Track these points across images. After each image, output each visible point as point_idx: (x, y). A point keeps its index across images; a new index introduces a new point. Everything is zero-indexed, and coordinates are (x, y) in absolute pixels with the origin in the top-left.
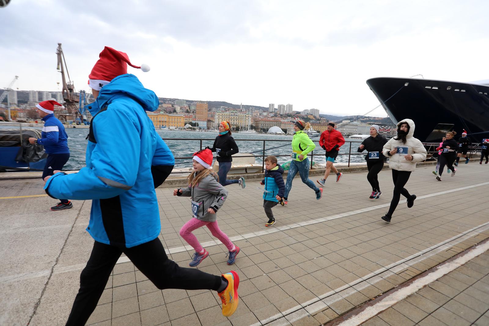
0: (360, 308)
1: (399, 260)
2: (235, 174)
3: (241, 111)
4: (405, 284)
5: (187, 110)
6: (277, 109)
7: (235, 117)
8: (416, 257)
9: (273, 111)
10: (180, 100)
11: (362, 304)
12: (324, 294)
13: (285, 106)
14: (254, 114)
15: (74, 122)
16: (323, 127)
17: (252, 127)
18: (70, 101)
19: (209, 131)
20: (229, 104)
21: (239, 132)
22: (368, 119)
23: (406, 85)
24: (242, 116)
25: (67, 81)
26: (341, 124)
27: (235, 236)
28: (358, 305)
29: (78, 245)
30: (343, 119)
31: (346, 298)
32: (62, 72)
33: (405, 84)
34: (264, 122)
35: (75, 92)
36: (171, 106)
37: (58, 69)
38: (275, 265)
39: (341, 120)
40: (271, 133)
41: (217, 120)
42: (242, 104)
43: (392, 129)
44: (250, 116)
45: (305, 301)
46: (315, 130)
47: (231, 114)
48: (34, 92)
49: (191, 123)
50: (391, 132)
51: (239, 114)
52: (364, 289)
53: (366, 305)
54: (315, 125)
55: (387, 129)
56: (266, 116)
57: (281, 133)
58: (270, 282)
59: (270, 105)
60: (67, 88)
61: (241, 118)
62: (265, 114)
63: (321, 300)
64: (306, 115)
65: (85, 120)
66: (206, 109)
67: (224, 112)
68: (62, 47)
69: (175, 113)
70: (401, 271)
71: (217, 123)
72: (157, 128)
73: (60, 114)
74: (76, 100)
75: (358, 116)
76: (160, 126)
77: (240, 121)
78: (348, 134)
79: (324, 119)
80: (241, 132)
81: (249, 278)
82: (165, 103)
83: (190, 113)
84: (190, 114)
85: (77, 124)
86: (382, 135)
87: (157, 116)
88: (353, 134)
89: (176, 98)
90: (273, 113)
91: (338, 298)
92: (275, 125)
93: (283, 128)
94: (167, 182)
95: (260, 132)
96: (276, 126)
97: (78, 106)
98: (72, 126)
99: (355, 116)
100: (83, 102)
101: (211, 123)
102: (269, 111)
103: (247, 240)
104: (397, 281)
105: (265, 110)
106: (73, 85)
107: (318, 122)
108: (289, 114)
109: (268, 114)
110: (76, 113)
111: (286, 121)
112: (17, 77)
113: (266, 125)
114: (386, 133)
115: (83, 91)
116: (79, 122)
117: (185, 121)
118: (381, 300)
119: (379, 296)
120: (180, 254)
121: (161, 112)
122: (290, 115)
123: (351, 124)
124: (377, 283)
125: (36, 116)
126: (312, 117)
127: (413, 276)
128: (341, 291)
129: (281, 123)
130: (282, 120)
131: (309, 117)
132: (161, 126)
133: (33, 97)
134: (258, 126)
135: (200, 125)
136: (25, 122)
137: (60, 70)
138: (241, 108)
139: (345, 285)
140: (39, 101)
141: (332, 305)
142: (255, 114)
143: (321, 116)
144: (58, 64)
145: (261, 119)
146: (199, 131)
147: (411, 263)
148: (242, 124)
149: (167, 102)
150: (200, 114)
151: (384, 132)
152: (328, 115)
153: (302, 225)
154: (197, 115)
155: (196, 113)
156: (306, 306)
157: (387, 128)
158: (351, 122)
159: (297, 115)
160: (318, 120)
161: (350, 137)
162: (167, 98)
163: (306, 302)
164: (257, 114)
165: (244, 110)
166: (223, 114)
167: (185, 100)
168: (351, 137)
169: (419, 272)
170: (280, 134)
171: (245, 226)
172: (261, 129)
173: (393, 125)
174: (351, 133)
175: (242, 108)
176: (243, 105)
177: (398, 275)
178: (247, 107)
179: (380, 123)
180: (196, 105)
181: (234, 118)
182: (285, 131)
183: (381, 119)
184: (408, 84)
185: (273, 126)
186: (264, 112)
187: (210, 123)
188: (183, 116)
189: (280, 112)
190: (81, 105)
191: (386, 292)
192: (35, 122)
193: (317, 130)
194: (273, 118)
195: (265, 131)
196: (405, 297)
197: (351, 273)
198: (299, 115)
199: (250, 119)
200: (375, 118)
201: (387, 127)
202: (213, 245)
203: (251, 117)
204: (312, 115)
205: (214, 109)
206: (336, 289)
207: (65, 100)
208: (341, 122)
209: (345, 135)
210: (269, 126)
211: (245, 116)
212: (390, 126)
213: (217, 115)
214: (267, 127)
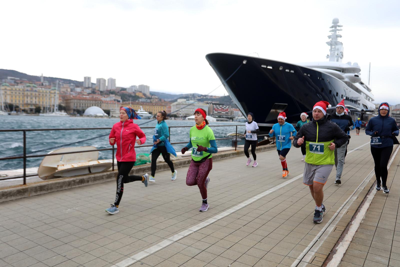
3: (42, 85)
6: (95, 84)
7: (34, 93)
9: (90, 86)
13: (106, 80)
14: (62, 90)
16: (155, 107)
17: (61, 108)
20: (22, 74)
21: (41, 114)
22: (205, 98)
23: (244, 62)
24: (45, 91)
26: (175, 103)
30: (178, 98)
34: (78, 101)
39: (175, 98)
40: (88, 116)
42: (43, 76)
43: (230, 109)
44: (57, 92)
46: (146, 111)
47: (26, 88)
50: (229, 112)
51: (39, 89)
54: (146, 105)
55: (225, 109)
56: (81, 93)
57: (102, 115)
59: (85, 78)
61: (43, 95)
62: (79, 90)
64: (134, 92)
67: (14, 85)
71: (3, 101)
77: (41, 99)
78: (184, 115)
79: (156, 98)
80: (45, 114)
86: (221, 115)
88: (190, 115)
90: (90, 89)
92: (94, 105)
93: (105, 109)
95: (74, 115)
96: (95, 105)
99: (191, 95)
102: (84, 85)
105: (78, 84)
107: (149, 101)
108: (112, 91)
109: (83, 90)
111: (108, 99)
113: (81, 105)
114: (224, 113)
123: (187, 103)
126: (140, 95)
129: (102, 102)
130: (103, 99)
131: (137, 94)
134: (69, 107)
138: (42, 81)
142: (64, 90)
143: (152, 94)
145: (74, 97)
148: (45, 103)
151: (222, 112)
152: (161, 93)
157: (225, 108)
158: (187, 100)
159: (122, 92)
160: (149, 98)
161: (187, 118)
164: (67, 90)
165: (47, 84)
166: (12, 89)
168: (189, 119)
170: (102, 117)
172: (74, 110)
173: (230, 105)
176: (44, 78)
178: (52, 80)
179: (218, 102)
181: (31, 94)
182: (108, 112)
183: (218, 98)
184: (246, 62)
185: (90, 106)
186: (78, 87)
189: (100, 88)
193: (149, 111)
194: (90, 96)
195: (81, 112)
198: (124, 92)
199: (57, 96)
200: (211, 96)
201: (225, 106)
203: (58, 94)
204: (141, 92)
208: (176, 100)
209: (182, 117)
210: (85, 107)
211: (50, 92)
212: (228, 105)
213: (3, 90)
214: (83, 107)
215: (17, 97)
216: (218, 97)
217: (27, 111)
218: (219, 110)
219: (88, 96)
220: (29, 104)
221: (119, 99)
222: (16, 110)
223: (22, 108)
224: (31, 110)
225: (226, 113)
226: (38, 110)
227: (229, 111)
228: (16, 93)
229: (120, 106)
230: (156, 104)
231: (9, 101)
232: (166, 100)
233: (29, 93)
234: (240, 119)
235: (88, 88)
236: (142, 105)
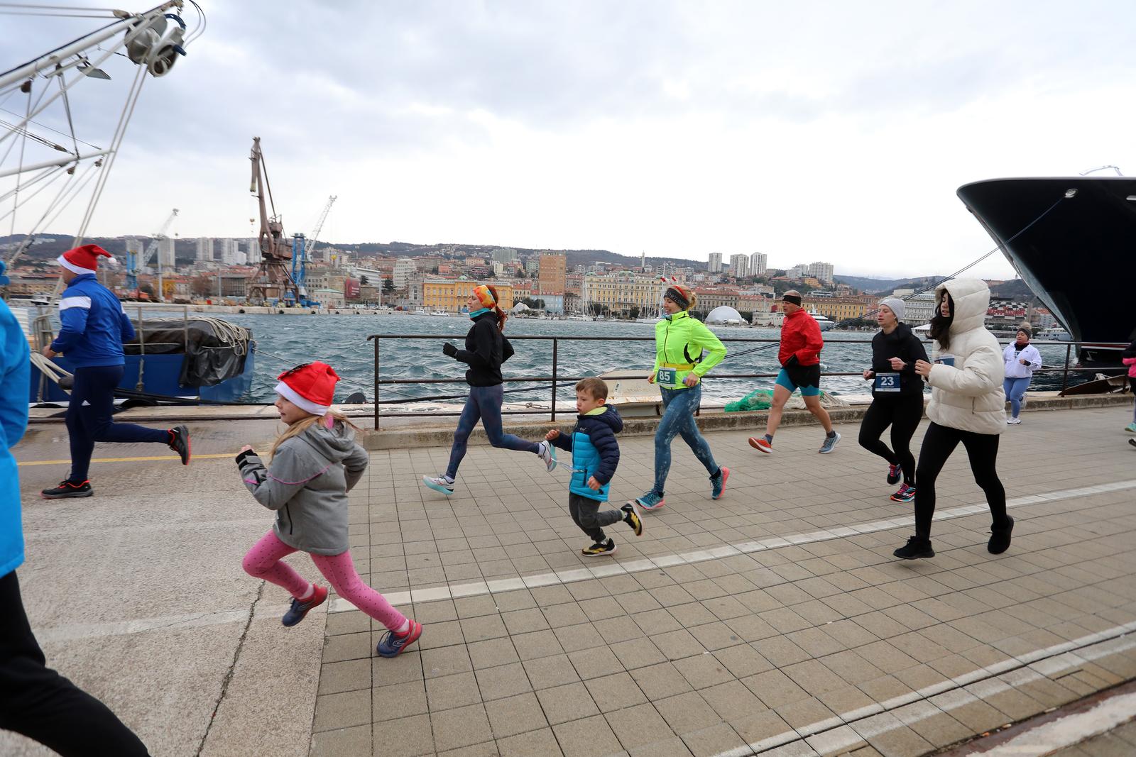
0: (951, 754)
1: (1055, 644)
2: (631, 418)
3: (643, 270)
4: (1075, 705)
5: (520, 271)
6: (728, 266)
7: (630, 286)
8: (1107, 640)
9: (720, 270)
10: (504, 248)
11: (956, 743)
12: (855, 711)
13: (748, 258)
15: (281, 301)
16: (843, 307)
18: (275, 256)
19: (568, 317)
20: (616, 255)
21: (638, 320)
23: (1069, 195)
24: (645, 282)
25: (269, 214)
27: (634, 560)
28: (946, 746)
29: (299, 562)
30: (896, 287)
31: (911, 724)
32: (261, 197)
33: (1066, 191)
35: (283, 237)
36: (482, 262)
37: (252, 190)
38: (732, 634)
39: (889, 288)
40: (713, 323)
41: (587, 293)
42: (645, 256)
43: (1029, 310)
45: (807, 722)
46: (822, 315)
47: (619, 278)
48: (205, 241)
49: (527, 302)
50: (1025, 316)
51: (637, 278)
52: (960, 708)
53: (965, 748)
54: (824, 302)
55: (1014, 309)
56: (703, 282)
57: (737, 321)
58: (719, 670)
59: (711, 255)
60: (269, 230)
61: (642, 288)
62: (699, 277)
63: (846, 724)
64: (800, 278)
65: (302, 297)
66: (561, 268)
67: (603, 275)
68: (261, 144)
69: (492, 279)
70: (1062, 671)
71: (587, 299)
72: (454, 312)
73: (254, 285)
74: (286, 254)
75: (934, 277)
76: (459, 309)
77: (640, 294)
79: (846, 288)
80: (644, 320)
81: (670, 658)
82: (470, 256)
83: (525, 277)
84: (527, 280)
85: (288, 306)
86: (1003, 325)
87: (454, 285)
89: (495, 245)
90: (720, 275)
91: (892, 722)
92: (724, 304)
93: (743, 310)
94: (479, 434)
96: (726, 304)
97: (289, 267)
98: (278, 310)
99: (926, 279)
100: (299, 258)
101: (574, 300)
102: (709, 269)
103: (663, 571)
104: (1053, 696)
105: (699, 267)
106: (281, 223)
107: (831, 293)
108: (758, 277)
109: (707, 278)
110: (286, 282)
111: (750, 293)
112: (175, 211)
113: (703, 304)
114: (1013, 318)
115: (299, 235)
116: (291, 301)
117: (515, 296)
118: (1007, 739)
119: (1001, 728)
120: (511, 593)
121: (462, 277)
122: (760, 278)
123: (915, 298)
124: (997, 696)
125: (208, 290)
126: (814, 283)
127: (1099, 687)
128: (897, 707)
129: (738, 298)
130: (741, 292)
131: (807, 282)
132: (462, 308)
133: (204, 251)
135: (548, 306)
136: (188, 302)
137: (257, 193)
138: (643, 265)
139: (907, 692)
140: (214, 258)
141: (876, 738)
143: (839, 280)
144: (253, 181)
146: (545, 317)
147: (1093, 655)
148: (645, 302)
149: (475, 254)
150: (548, 280)
151: (1006, 318)
152: (858, 278)
153: (795, 543)
154: (540, 283)
155: (538, 277)
156: (809, 736)
157: (1014, 306)
158: (917, 292)
159: (777, 278)
160: (831, 289)
162: (475, 244)
163: (808, 724)
165: (651, 270)
166: (600, 280)
167: (515, 249)
169: (1115, 680)
170: (736, 324)
171: (659, 537)
173: (1031, 299)
174: (916, 321)
175: (646, 263)
176: (646, 258)
177: (1054, 680)
178: (657, 263)
180: (538, 260)
181: (626, 287)
182: (748, 317)
183: (998, 284)
184: (1074, 192)
185: (717, 306)
186: (699, 272)
187: (570, 300)
188: (509, 284)
189: (736, 273)
190: (295, 264)
191: (1020, 722)
192: (206, 303)
193: (828, 314)
194: (719, 287)
196: (1077, 739)
197: (924, 666)
198: (781, 278)
201: (1015, 304)
202: (584, 578)
204: (815, 277)
205: (580, 269)
206: (885, 700)
207: (264, 255)
210: (709, 307)
211: (653, 282)
212: (1023, 301)
213: (587, 282)
214: (705, 307)
215: (607, 293)
216: (999, 281)
217: (619, 315)
218: (998, 312)
219: (716, 287)
220: (622, 304)
221: (771, 292)
222: (603, 314)
223: (613, 310)
224: (625, 313)
225: (1016, 318)
226: (634, 314)
227: (1025, 313)
228: (605, 286)
229: (772, 304)
230: (845, 301)
231: (595, 300)
232: (867, 292)
233: (623, 286)
234: (1057, 333)
235: (716, 273)
236: (815, 302)
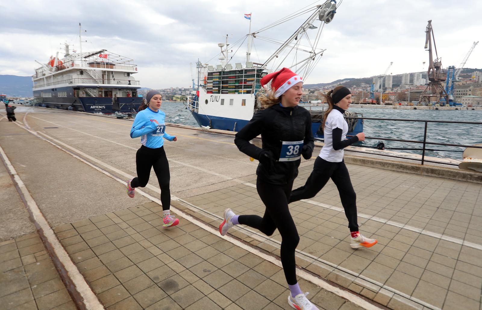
15: (437, 103)
18: (436, 80)
25: (434, 58)
32: (430, 51)
35: (442, 68)
37: (426, 48)
48: (406, 75)
60: (433, 67)
65: (451, 101)
68: (432, 23)
73: (424, 95)
74: (442, 78)
85: (441, 106)
97: (444, 84)
98: (435, 107)
100: (450, 80)
106: (440, 62)
110: (441, 93)
115: (452, 67)
116: (443, 103)
133: (405, 79)
136: (391, 104)
137: (428, 49)
140: (410, 83)
144: (426, 43)
190: (448, 83)
192: (399, 104)
207: (430, 79)
